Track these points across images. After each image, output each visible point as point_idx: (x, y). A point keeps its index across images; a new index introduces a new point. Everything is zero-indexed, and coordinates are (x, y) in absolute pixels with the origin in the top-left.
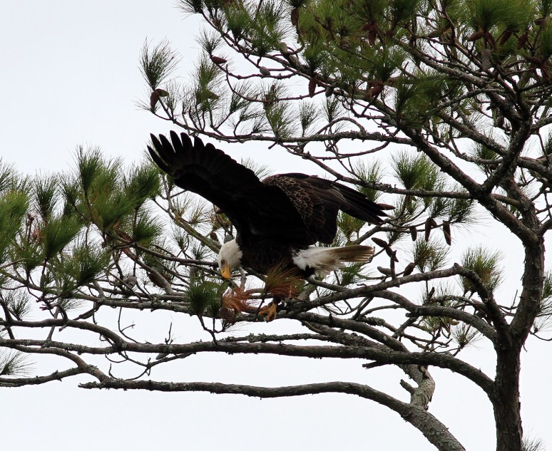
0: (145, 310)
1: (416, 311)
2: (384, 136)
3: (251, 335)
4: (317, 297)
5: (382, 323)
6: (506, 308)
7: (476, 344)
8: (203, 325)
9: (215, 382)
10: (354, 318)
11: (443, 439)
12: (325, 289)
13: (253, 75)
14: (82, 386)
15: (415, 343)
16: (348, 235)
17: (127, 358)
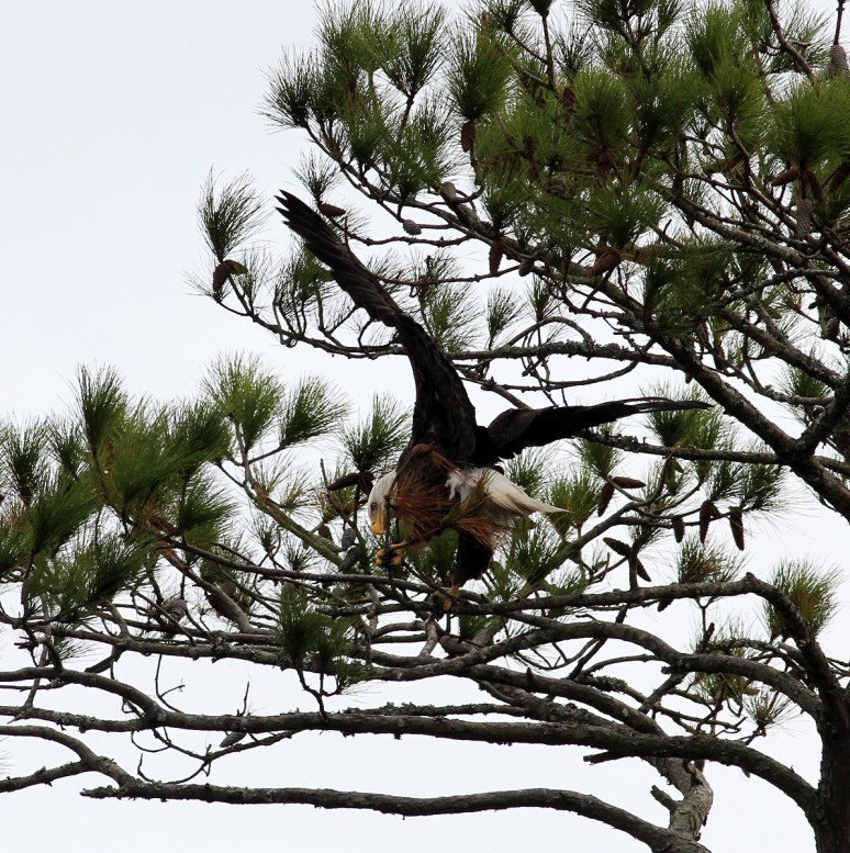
0: (200, 659)
1: (680, 663)
2: (625, 351)
3: (389, 706)
4: (505, 639)
5: (620, 686)
6: (842, 664)
8: (302, 680)
9: (323, 788)
10: (572, 676)
12: (521, 623)
13: (394, 239)
14: (86, 794)
15: (680, 723)
16: (563, 531)
17: (170, 745)
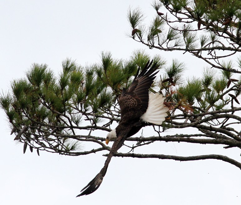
2: (233, 48)
3: (177, 135)
4: (204, 118)
5: (233, 130)
8: (154, 129)
9: (161, 154)
10: (221, 127)
13: (176, 21)
14: (104, 155)
16: (218, 92)
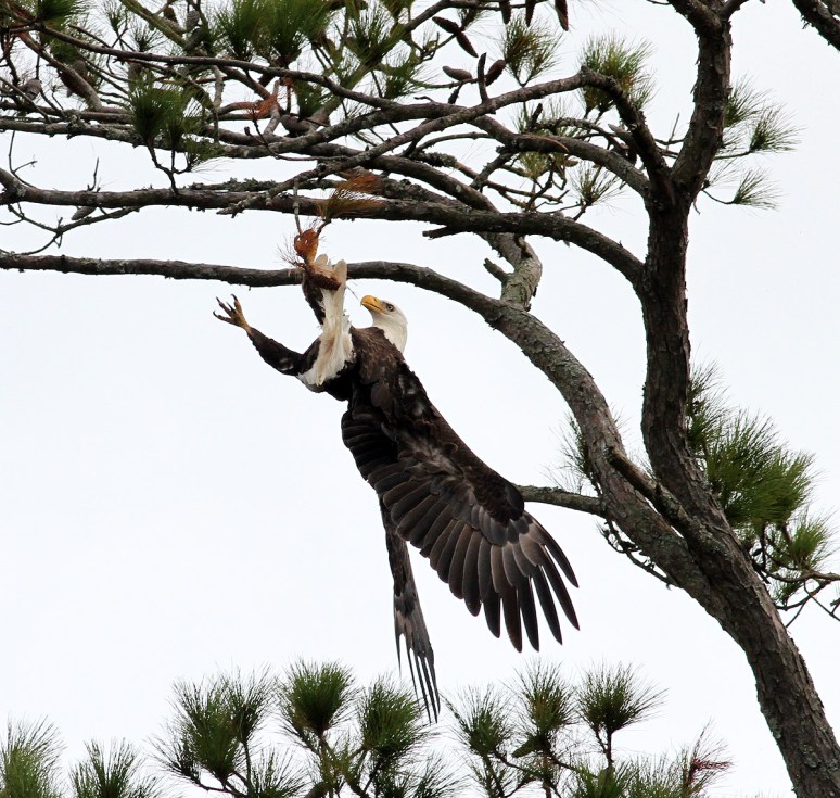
0: (57, 136)
1: (514, 143)
3: (233, 182)
4: (343, 117)
5: (450, 162)
6: (661, 142)
7: (612, 201)
8: (154, 159)
9: (173, 259)
10: (406, 154)
11: (556, 360)
12: (356, 103)
15: (506, 196)
16: (396, 14)
17: (23, 218)
